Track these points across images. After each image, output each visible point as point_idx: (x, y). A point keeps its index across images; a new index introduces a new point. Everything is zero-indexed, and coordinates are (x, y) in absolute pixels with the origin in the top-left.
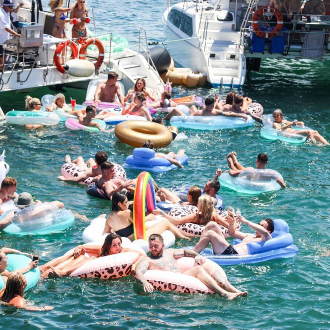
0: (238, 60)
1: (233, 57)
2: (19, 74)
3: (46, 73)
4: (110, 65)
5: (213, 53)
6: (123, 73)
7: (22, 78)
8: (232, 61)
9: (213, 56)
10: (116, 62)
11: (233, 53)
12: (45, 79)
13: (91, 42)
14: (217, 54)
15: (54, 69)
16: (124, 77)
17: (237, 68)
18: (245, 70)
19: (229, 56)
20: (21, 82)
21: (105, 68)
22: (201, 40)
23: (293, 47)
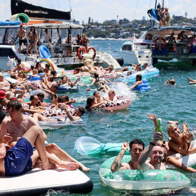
0: (149, 58)
1: (147, 57)
2: (65, 59)
3: (75, 59)
4: (98, 57)
5: (140, 55)
6: (103, 60)
7: (66, 60)
8: (147, 58)
9: (140, 57)
10: (100, 57)
11: (147, 55)
12: (74, 61)
13: (91, 48)
14: (141, 56)
15: (77, 58)
16: (104, 62)
17: (149, 61)
18: (152, 61)
19: (146, 56)
20: (66, 62)
21: (96, 58)
22: (135, 51)
23: (170, 53)
